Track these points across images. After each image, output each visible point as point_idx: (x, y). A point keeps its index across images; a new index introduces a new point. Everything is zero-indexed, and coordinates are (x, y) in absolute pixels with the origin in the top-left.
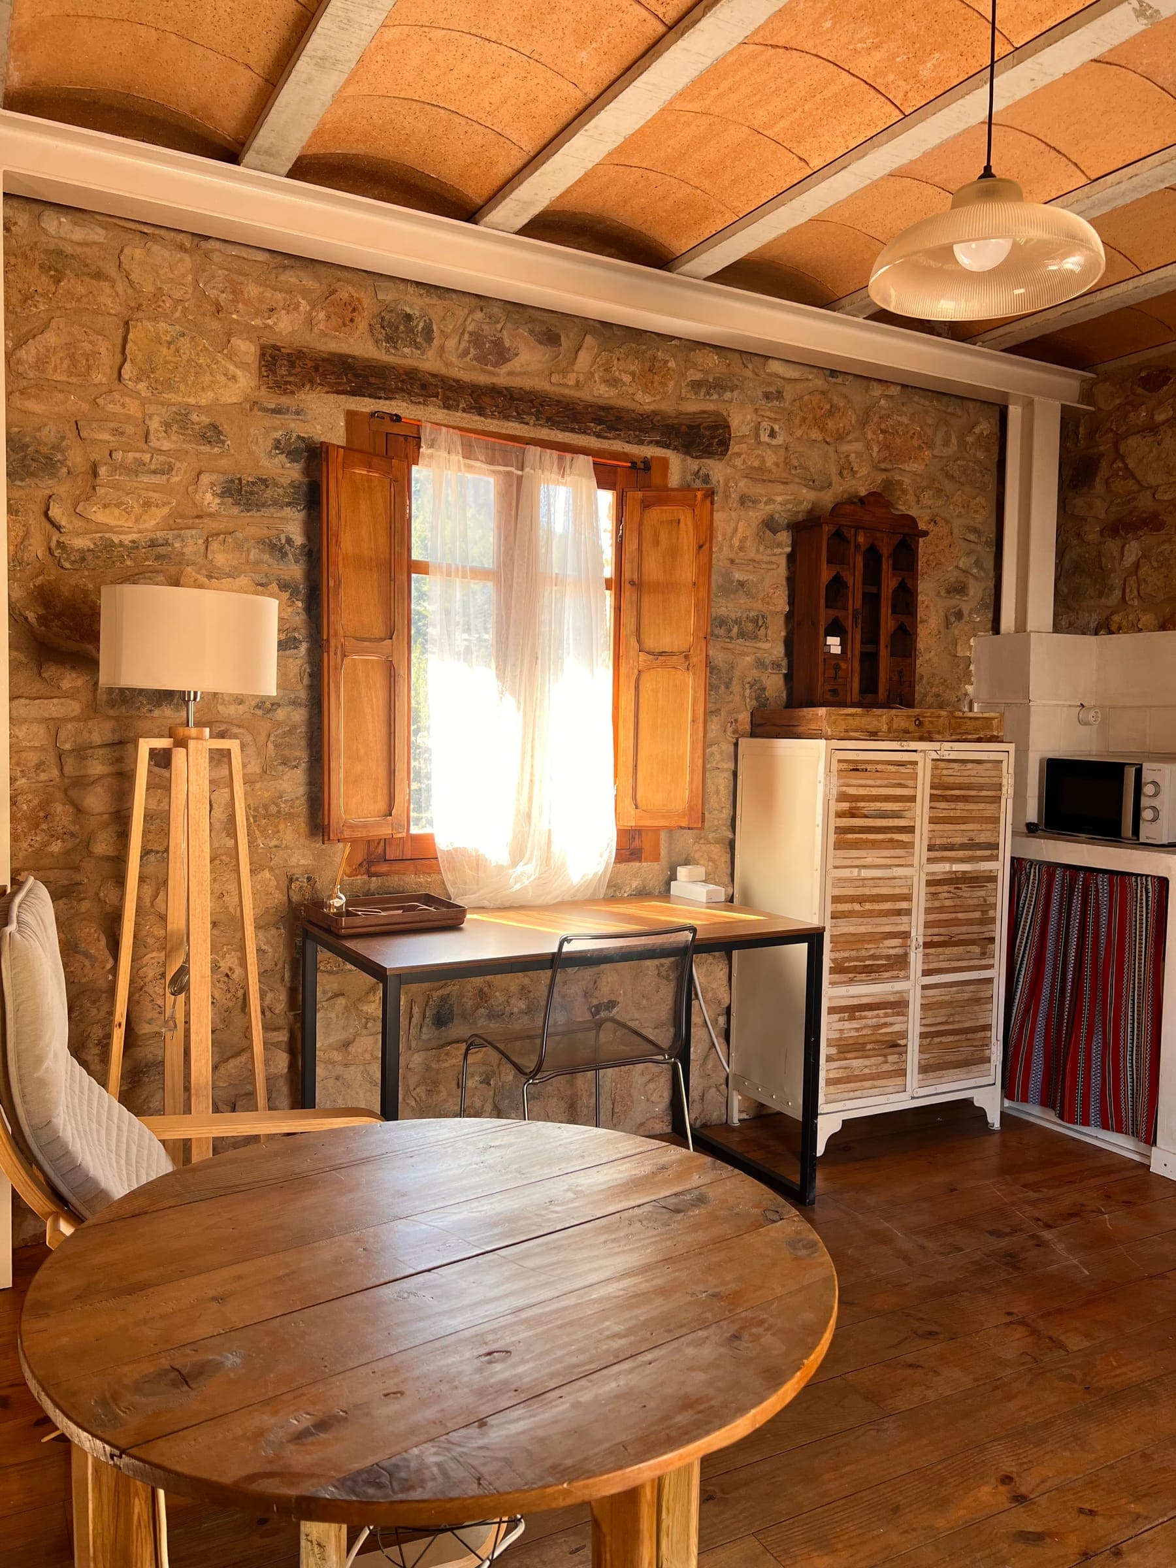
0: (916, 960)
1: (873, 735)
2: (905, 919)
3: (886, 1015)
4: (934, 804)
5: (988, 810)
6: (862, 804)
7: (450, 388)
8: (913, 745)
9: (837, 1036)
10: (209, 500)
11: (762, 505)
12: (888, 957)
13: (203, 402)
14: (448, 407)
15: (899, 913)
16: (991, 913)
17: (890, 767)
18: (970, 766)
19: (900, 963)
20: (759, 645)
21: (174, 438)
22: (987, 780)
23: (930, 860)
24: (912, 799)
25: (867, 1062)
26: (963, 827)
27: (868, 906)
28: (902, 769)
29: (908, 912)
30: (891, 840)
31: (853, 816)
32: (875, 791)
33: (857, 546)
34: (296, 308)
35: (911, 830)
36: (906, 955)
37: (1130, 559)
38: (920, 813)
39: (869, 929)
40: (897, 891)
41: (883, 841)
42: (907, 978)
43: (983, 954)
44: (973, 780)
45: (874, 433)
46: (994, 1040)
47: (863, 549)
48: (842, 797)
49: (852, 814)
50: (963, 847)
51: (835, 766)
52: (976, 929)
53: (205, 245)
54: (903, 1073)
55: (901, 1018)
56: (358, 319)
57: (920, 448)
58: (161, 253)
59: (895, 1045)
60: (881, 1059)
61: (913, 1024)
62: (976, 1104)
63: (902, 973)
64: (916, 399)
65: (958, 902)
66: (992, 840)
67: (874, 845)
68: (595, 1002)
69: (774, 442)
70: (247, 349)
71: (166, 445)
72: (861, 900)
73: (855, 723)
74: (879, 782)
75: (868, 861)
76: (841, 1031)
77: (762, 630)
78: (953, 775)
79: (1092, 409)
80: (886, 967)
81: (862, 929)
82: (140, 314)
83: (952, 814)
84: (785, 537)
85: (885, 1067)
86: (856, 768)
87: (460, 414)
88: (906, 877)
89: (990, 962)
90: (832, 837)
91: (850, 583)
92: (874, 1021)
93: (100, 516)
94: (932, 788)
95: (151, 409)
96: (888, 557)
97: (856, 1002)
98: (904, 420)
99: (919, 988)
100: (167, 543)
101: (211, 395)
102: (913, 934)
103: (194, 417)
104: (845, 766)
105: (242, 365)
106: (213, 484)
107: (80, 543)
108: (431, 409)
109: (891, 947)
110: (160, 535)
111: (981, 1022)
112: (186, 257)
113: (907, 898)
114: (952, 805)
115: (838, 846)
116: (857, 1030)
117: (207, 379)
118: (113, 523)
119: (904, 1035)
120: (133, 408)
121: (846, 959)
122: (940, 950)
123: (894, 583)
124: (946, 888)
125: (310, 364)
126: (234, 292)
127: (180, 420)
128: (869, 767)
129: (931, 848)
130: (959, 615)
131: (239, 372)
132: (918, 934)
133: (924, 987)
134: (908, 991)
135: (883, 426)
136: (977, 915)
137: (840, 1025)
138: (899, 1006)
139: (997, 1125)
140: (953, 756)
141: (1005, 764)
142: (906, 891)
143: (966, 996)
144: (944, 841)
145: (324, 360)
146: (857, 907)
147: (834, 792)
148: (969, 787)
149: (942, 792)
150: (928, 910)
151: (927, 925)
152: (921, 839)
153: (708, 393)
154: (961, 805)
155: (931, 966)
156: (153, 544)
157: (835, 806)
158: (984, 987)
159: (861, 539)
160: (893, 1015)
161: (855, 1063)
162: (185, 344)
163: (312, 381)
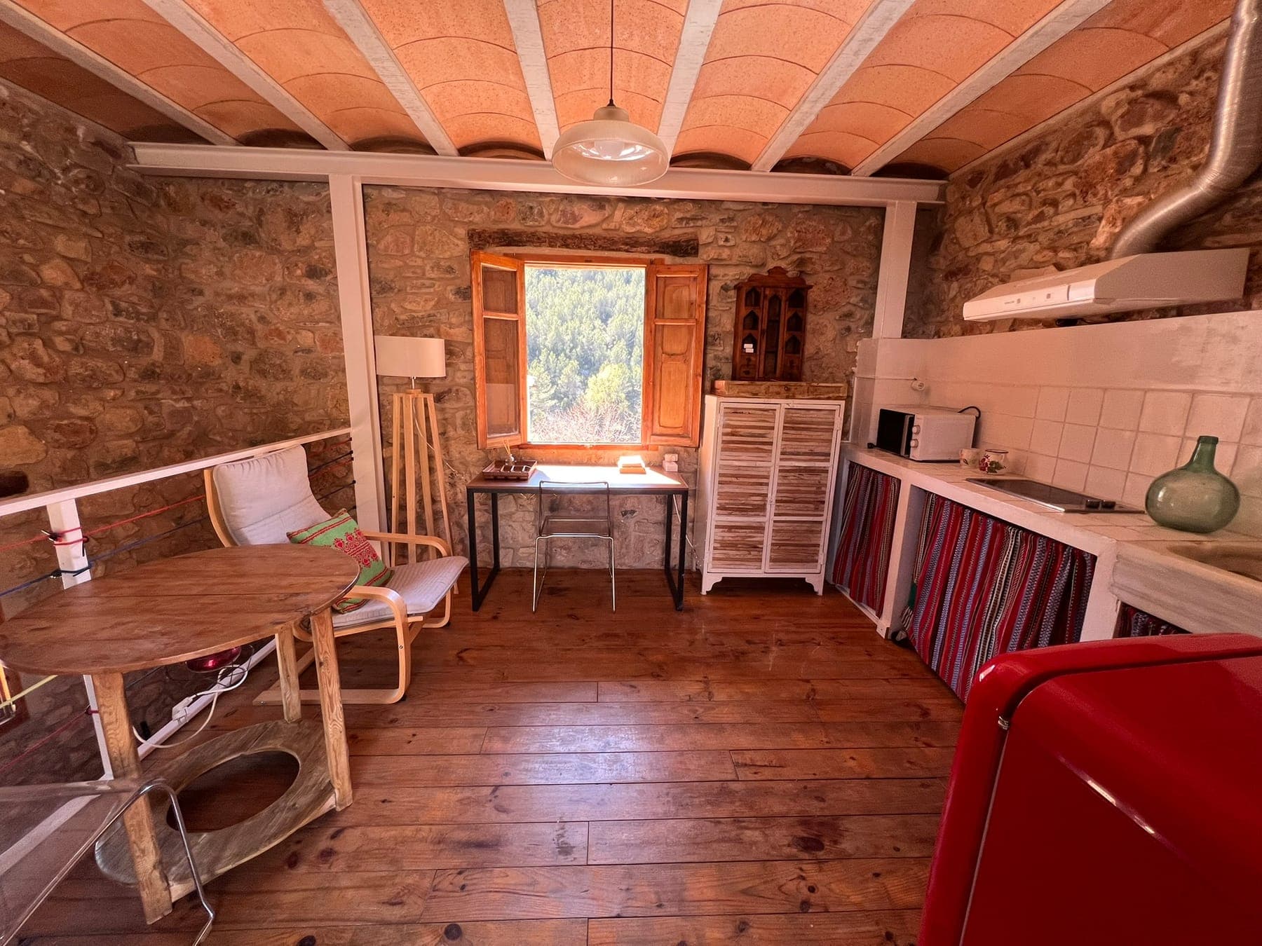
0: (771, 508)
1: (755, 395)
2: (765, 487)
3: (751, 532)
4: (785, 431)
5: (825, 436)
6: (739, 430)
7: (552, 237)
8: (773, 401)
9: (720, 538)
10: (451, 297)
11: (720, 278)
12: (753, 505)
13: (447, 257)
14: (552, 246)
15: (761, 484)
16: (823, 489)
17: (757, 412)
18: (812, 412)
19: (761, 508)
20: (717, 348)
21: (436, 272)
22: (824, 420)
23: (781, 459)
24: (773, 428)
25: (738, 553)
26: (806, 444)
27: (741, 480)
28: (766, 413)
29: (767, 484)
30: (757, 448)
31: (733, 435)
32: (748, 424)
33: (765, 296)
34: (482, 212)
35: (771, 444)
36: (765, 505)
37: (952, 293)
38: (777, 435)
39: (742, 491)
40: (762, 474)
41: (752, 449)
42: (765, 516)
43: (817, 509)
44: (814, 420)
45: (792, 233)
46: (821, 552)
47: (768, 298)
48: (726, 426)
49: (732, 434)
50: (804, 454)
51: (722, 411)
52: (813, 496)
53: (444, 191)
54: (760, 560)
55: (760, 535)
56: (510, 212)
57: (823, 238)
58: (426, 198)
59: (756, 547)
60: (747, 553)
61: (767, 539)
62: (807, 581)
63: (762, 514)
64: (824, 210)
65: (801, 481)
66: (827, 451)
67: (747, 450)
68: (623, 509)
69: (728, 244)
70: (461, 231)
71: (433, 276)
72: (737, 476)
73: (744, 389)
74: (750, 419)
75: (743, 458)
76: (723, 537)
77: (718, 341)
78: (797, 416)
79: (943, 202)
80: (752, 510)
81: (737, 491)
82: (419, 224)
83: (798, 437)
84: (732, 293)
85: (749, 557)
86: (736, 412)
87: (558, 249)
88: (766, 467)
89: (821, 513)
90: (720, 446)
91: (760, 316)
92: (744, 534)
93: (409, 306)
94: (785, 423)
95: (426, 262)
96: (786, 301)
97: (733, 524)
98: (814, 223)
99: (772, 522)
100: (434, 315)
101: (449, 253)
102: (769, 495)
103: (442, 263)
104: (727, 410)
105: (461, 239)
106: (451, 290)
107: (403, 317)
108: (543, 248)
109: (756, 500)
110: (431, 312)
111: (813, 542)
112: (436, 197)
113: (767, 477)
114: (799, 432)
115: (723, 450)
116: (732, 537)
117: (446, 248)
118: (413, 308)
119: (762, 543)
120: (419, 262)
121: (727, 504)
122: (788, 504)
123: (789, 314)
124: (793, 474)
125: (487, 235)
126: (455, 209)
127: (437, 266)
128: (744, 411)
129: (782, 453)
130: (848, 329)
131: (459, 242)
132: (772, 497)
133: (775, 521)
134: (765, 523)
135: (798, 229)
136: (814, 489)
137: (723, 534)
138: (760, 529)
139: (820, 593)
140: (799, 407)
141: (837, 413)
142: (766, 474)
143: (805, 528)
144: (792, 450)
145: (494, 232)
146: (734, 480)
147: (722, 423)
148: (812, 423)
149: (792, 425)
150: (779, 484)
151: (778, 491)
152: (776, 450)
153: (687, 223)
154: (805, 432)
155: (780, 512)
156: (429, 316)
157: (721, 430)
158: (817, 525)
159: (767, 292)
160: (755, 533)
161: (731, 552)
162: (437, 233)
163: (488, 242)
